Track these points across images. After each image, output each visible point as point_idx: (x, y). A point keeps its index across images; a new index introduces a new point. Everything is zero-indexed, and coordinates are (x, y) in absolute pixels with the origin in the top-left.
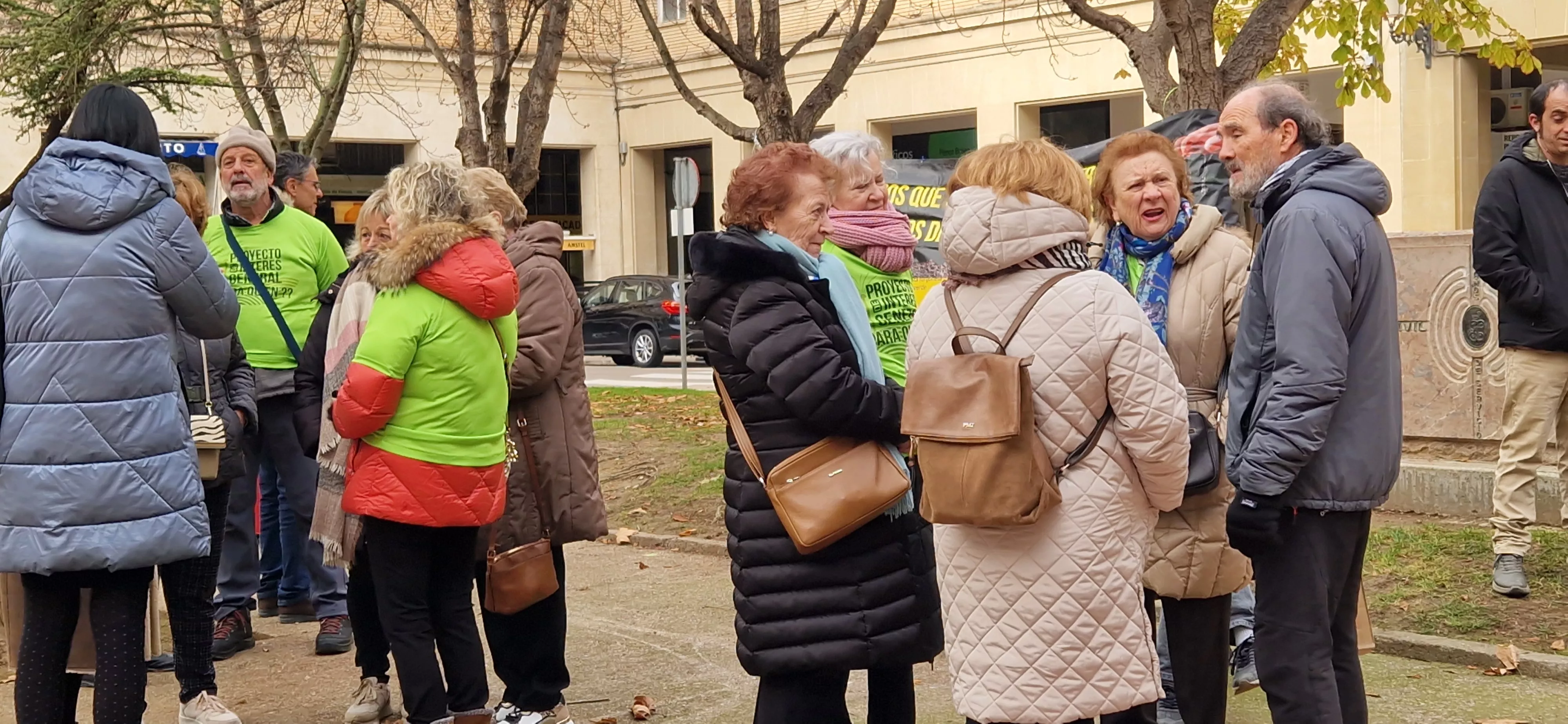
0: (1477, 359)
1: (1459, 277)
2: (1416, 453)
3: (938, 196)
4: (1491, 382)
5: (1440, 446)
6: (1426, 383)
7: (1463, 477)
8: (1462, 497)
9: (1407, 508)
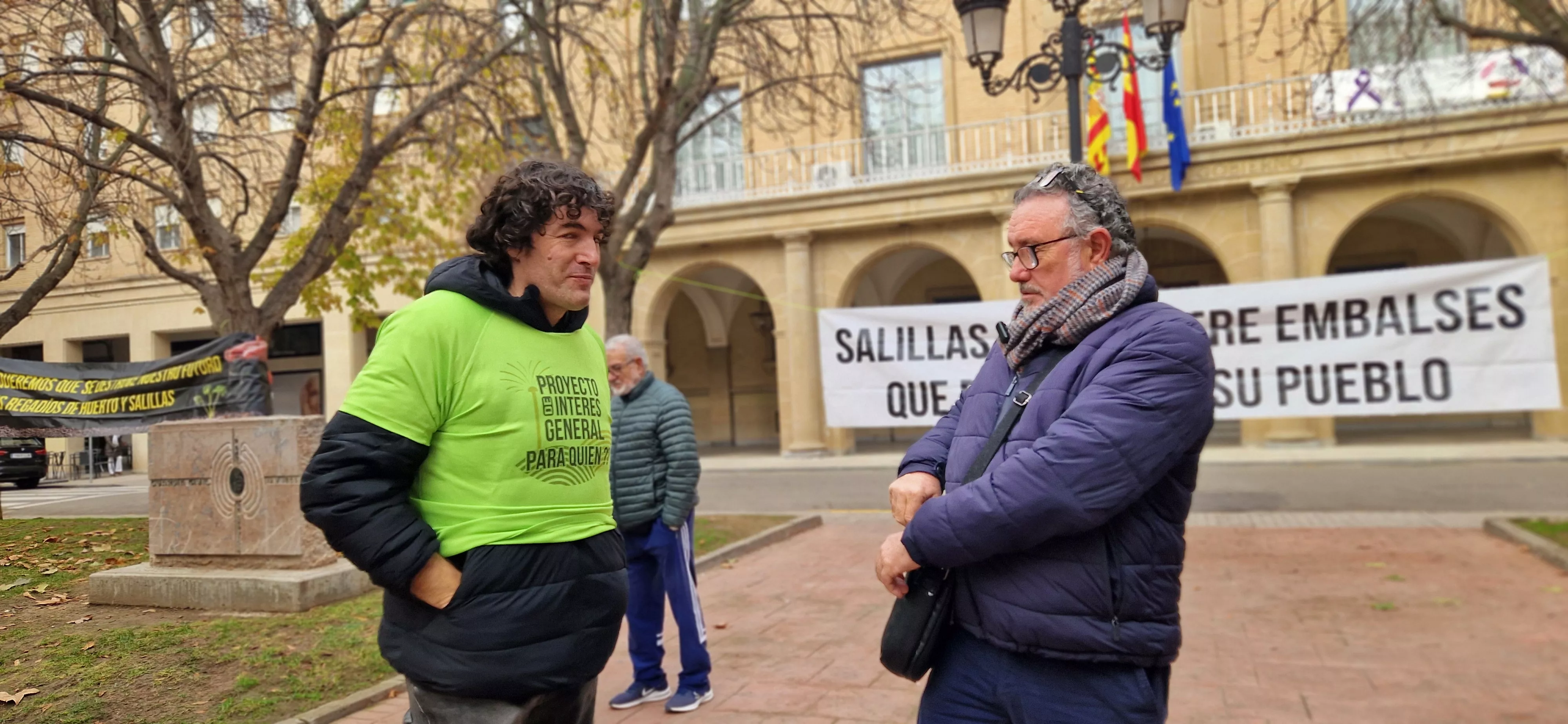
0: (238, 502)
1: (227, 450)
2: (206, 565)
3: (76, 386)
4: (246, 517)
5: (219, 560)
6: (209, 519)
7: (217, 583)
8: (216, 595)
9: (185, 606)
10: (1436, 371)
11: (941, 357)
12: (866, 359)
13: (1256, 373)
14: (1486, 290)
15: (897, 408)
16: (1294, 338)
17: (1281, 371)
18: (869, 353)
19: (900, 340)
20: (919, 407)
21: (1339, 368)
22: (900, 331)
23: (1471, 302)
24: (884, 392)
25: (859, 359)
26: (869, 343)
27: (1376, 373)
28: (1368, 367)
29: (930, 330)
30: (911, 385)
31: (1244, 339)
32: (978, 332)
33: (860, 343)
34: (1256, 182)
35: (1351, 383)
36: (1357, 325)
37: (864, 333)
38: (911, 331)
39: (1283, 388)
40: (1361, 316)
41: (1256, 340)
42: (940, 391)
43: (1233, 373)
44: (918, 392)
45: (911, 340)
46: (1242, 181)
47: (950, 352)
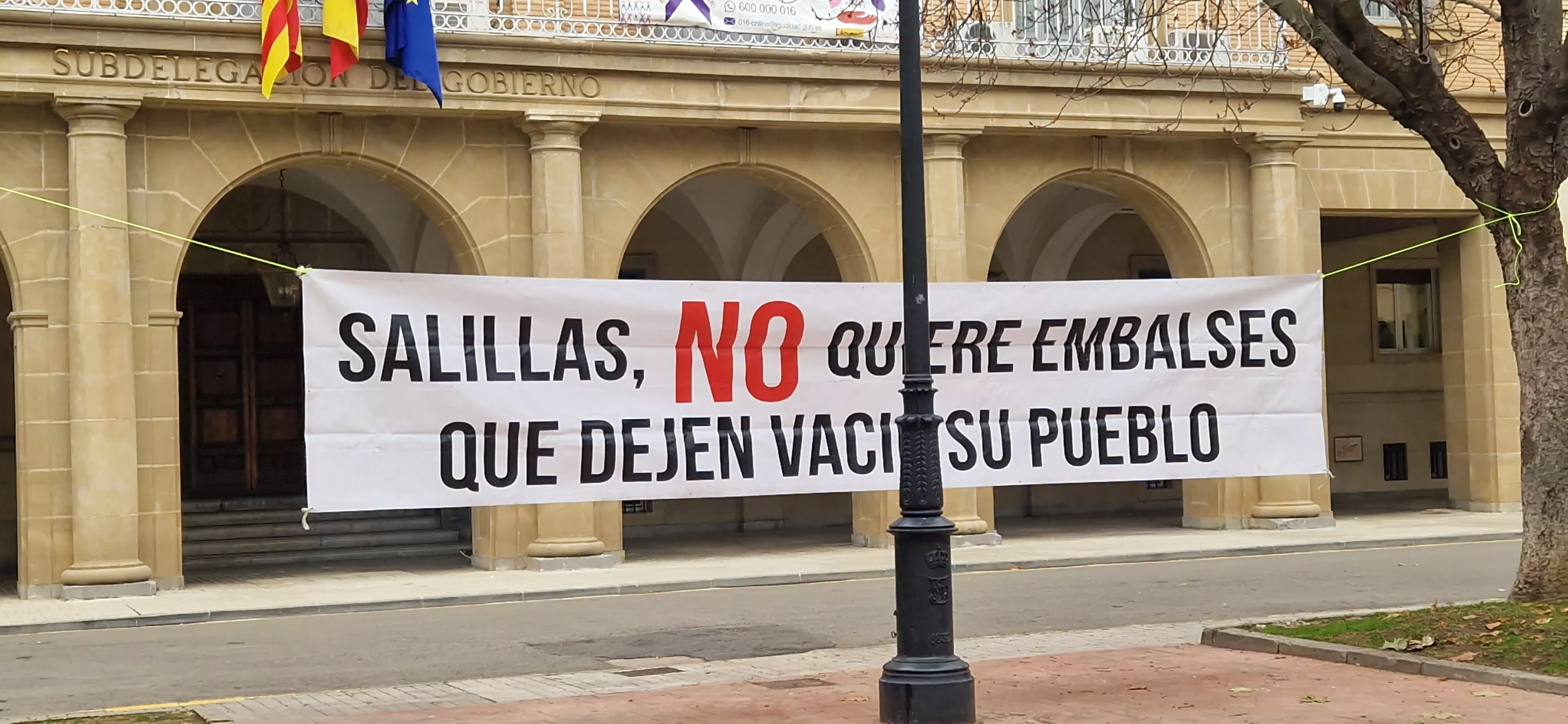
10: (1203, 418)
11: (544, 376)
12: (401, 375)
13: (1004, 415)
14: (1261, 314)
15: (459, 472)
16: (1053, 367)
17: (1035, 414)
18: (412, 365)
19: (469, 340)
20: (501, 471)
21: (1102, 412)
22: (468, 322)
23: (1245, 328)
24: (437, 440)
25: (387, 376)
26: (410, 343)
27: (1141, 421)
28: (1133, 411)
29: (525, 324)
30: (490, 428)
31: (994, 367)
32: (613, 334)
33: (393, 343)
34: (536, 113)
35: (1115, 434)
36: (1125, 352)
37: (400, 323)
38: (489, 322)
39: (1037, 440)
40: (1128, 340)
41: (1008, 368)
42: (545, 439)
43: (976, 417)
44: (501, 442)
45: (489, 340)
46: (513, 107)
47: (562, 364)
